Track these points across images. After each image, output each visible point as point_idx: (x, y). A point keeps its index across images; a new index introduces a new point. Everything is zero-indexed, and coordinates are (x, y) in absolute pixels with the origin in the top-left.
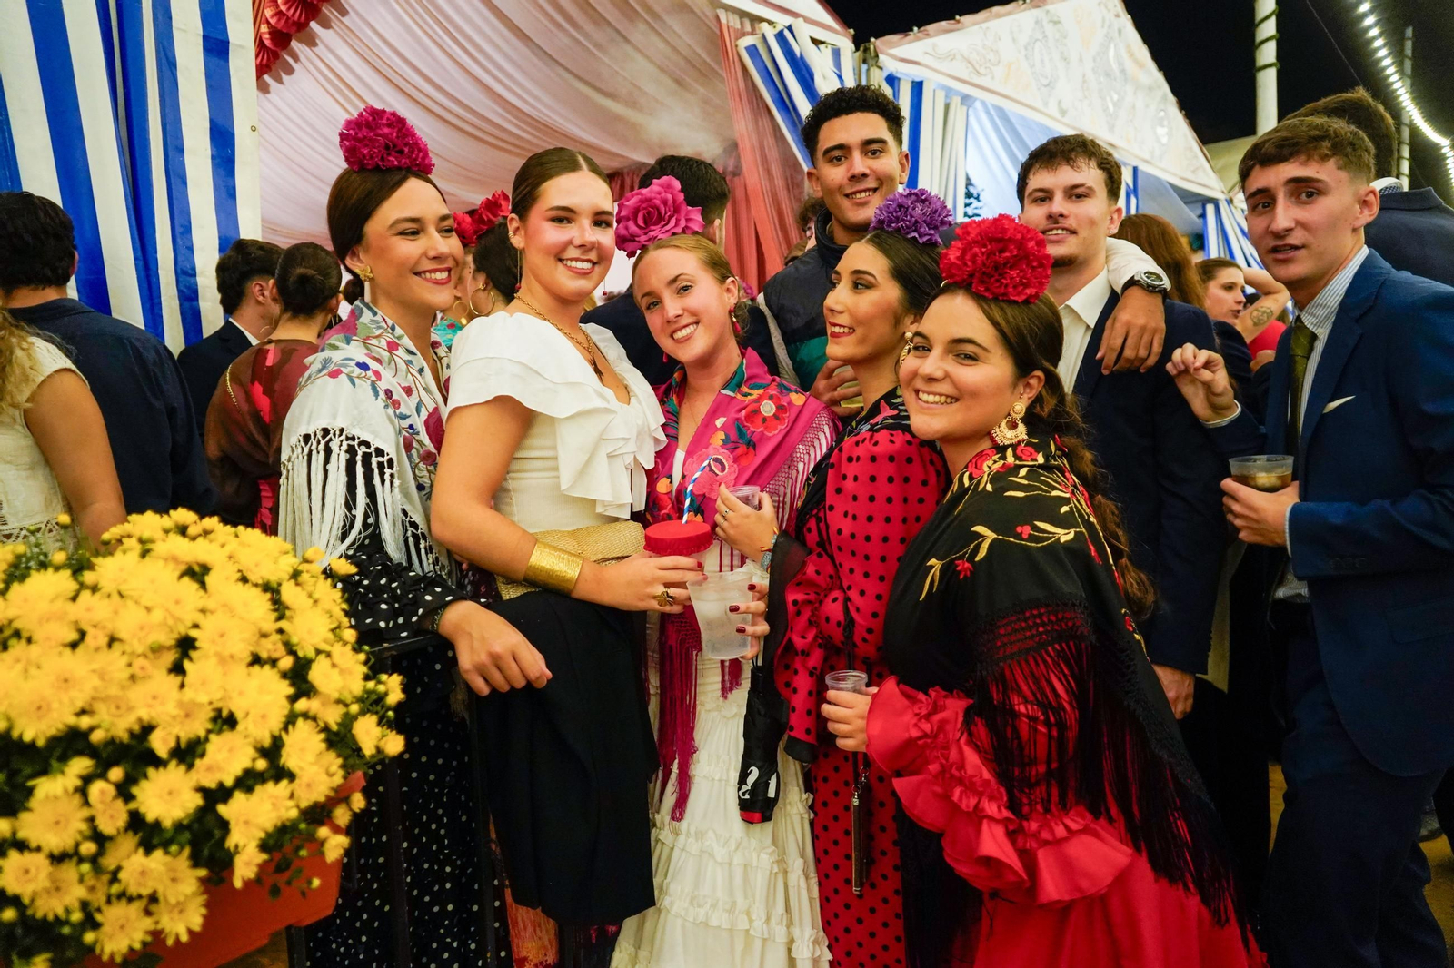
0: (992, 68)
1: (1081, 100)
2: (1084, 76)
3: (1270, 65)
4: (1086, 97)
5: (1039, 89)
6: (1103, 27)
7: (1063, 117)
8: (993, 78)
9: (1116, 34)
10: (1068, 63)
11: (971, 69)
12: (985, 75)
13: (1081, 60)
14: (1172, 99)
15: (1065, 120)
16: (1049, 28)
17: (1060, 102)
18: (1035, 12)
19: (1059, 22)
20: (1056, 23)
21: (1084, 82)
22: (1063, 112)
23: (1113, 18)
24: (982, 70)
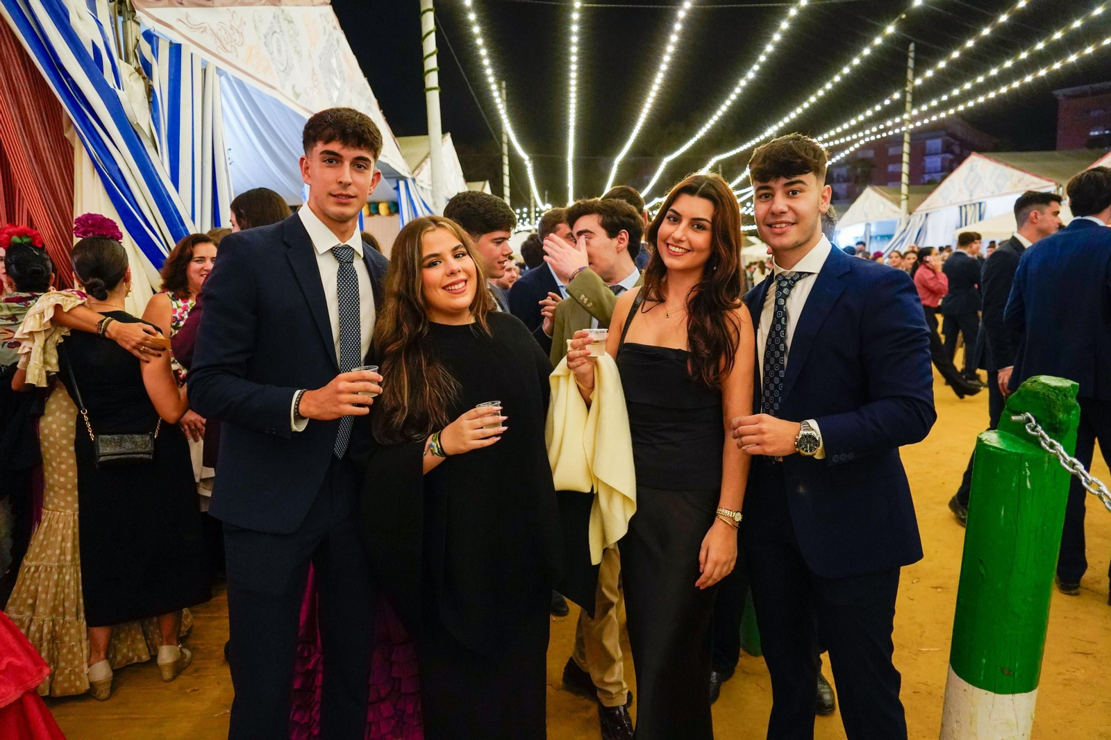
0: (237, 47)
1: (312, 88)
2: (313, 70)
3: (435, 89)
4: (315, 87)
5: (278, 73)
6: (325, 34)
7: (297, 99)
8: (237, 56)
9: (335, 43)
10: (301, 56)
11: (219, 44)
12: (231, 52)
13: (310, 56)
14: (375, 101)
15: (298, 102)
16: (284, 24)
17: (294, 86)
18: (273, 8)
19: (292, 22)
20: (290, 22)
21: (314, 74)
22: (297, 96)
23: (332, 29)
24: (228, 47)
